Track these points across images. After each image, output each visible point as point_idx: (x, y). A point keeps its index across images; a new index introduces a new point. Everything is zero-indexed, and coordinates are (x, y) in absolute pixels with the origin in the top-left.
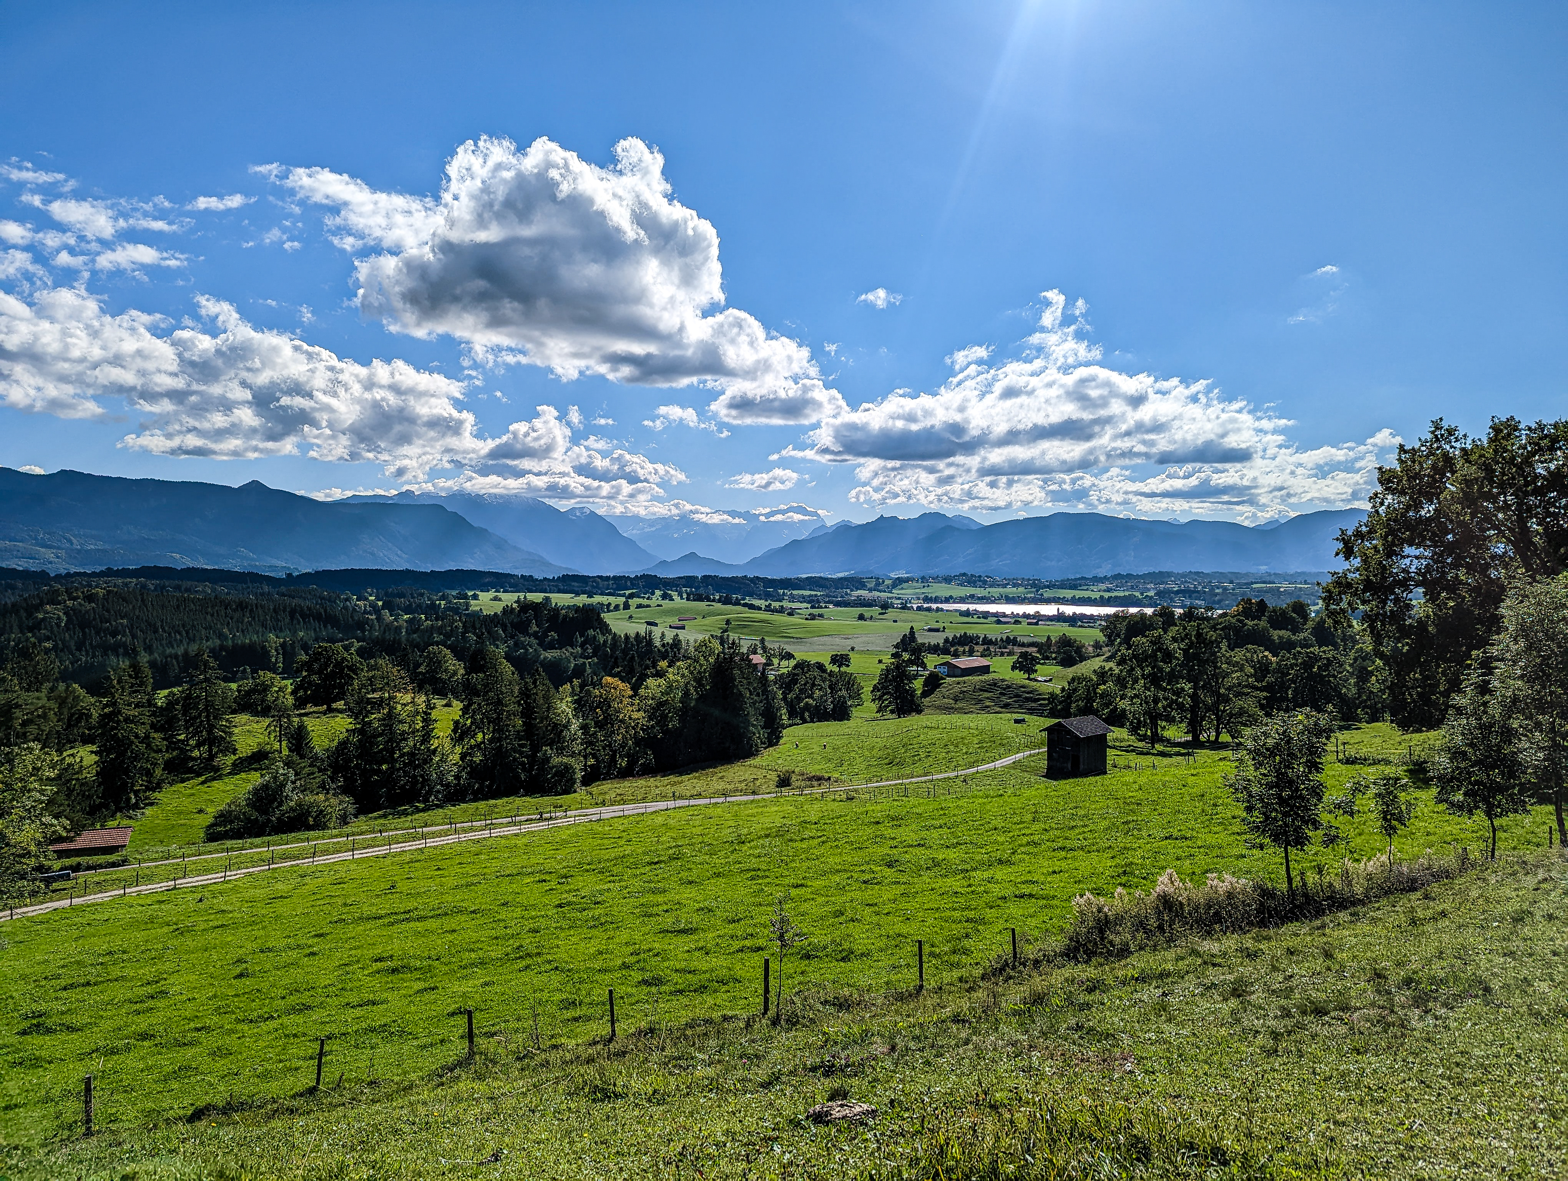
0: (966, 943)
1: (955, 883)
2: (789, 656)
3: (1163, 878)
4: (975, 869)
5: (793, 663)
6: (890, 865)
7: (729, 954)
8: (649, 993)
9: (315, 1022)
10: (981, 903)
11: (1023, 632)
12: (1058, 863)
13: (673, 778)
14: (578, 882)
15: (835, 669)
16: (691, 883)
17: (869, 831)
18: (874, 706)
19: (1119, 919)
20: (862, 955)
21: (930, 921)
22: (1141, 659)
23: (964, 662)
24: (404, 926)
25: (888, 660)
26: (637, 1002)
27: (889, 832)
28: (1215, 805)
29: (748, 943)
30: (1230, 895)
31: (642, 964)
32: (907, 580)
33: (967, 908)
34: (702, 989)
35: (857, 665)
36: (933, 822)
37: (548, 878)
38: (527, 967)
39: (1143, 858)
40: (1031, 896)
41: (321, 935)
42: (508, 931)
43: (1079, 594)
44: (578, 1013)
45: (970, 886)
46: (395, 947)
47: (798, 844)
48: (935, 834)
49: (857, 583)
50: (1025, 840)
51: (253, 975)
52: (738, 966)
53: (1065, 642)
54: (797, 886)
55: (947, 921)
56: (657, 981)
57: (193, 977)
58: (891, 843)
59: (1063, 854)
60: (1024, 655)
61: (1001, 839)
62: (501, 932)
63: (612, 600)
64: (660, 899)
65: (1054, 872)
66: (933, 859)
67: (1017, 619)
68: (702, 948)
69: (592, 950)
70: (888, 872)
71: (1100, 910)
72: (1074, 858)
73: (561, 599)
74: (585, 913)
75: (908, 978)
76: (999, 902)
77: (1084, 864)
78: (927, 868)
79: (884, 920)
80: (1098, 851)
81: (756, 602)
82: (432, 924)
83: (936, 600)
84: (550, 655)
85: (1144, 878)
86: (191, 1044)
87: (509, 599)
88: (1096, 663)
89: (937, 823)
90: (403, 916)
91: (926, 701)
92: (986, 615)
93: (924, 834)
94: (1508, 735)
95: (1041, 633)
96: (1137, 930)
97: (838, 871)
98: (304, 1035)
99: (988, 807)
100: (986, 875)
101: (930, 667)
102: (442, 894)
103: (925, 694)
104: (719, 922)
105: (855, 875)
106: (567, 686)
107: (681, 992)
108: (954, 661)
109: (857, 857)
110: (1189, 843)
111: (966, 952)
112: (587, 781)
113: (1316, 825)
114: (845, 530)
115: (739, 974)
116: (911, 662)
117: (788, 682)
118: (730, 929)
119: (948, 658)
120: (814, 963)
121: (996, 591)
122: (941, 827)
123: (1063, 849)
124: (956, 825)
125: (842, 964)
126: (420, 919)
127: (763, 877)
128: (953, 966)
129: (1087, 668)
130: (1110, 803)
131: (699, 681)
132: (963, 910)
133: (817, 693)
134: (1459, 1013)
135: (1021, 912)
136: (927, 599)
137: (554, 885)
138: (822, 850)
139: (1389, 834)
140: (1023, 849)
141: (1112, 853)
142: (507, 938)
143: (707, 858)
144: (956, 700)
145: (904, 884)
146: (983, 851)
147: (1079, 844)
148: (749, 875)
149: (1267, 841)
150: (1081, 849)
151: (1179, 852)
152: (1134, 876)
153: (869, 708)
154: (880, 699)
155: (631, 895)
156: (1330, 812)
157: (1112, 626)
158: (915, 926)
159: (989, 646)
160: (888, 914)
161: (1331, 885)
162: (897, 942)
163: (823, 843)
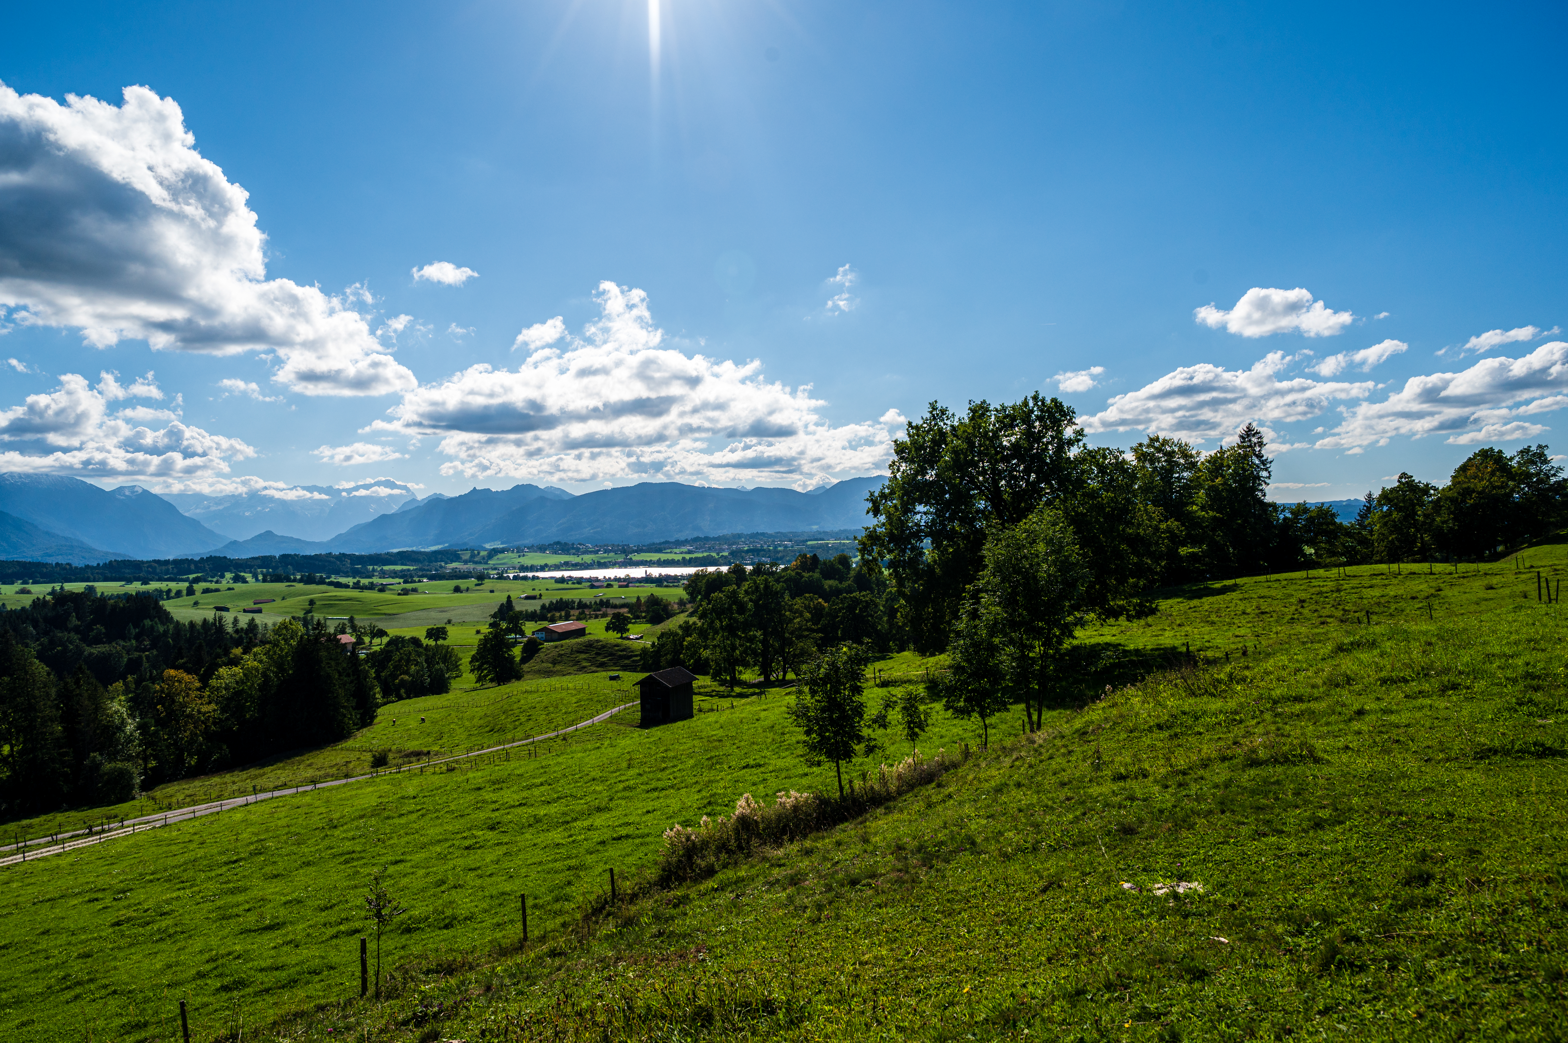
0: (568, 890)
1: (557, 836)
2: (382, 633)
3: (742, 802)
4: (575, 820)
5: (385, 640)
6: (492, 828)
7: (323, 942)
8: (228, 999)
10: (582, 850)
11: (614, 594)
12: (652, 803)
13: (253, 772)
14: (139, 894)
15: (432, 643)
16: (276, 876)
17: (471, 797)
18: (473, 677)
19: (705, 844)
20: (466, 919)
21: (533, 875)
22: (719, 612)
23: (561, 626)
25: (485, 629)
26: (216, 1011)
27: (490, 796)
28: (783, 734)
29: (342, 928)
30: (795, 808)
31: (220, 970)
32: (502, 551)
33: (570, 857)
34: (292, 983)
35: (455, 637)
36: (534, 781)
37: (100, 895)
38: (77, 997)
39: (725, 788)
40: (627, 836)
42: (52, 961)
43: (663, 557)
45: (571, 836)
47: (396, 821)
48: (536, 792)
49: (451, 555)
50: (621, 786)
52: (333, 953)
53: (653, 601)
54: (396, 862)
55: (549, 873)
56: (239, 984)
58: (493, 806)
59: (656, 794)
60: (616, 616)
61: (599, 788)
62: (43, 964)
63: (173, 586)
64: (240, 898)
65: (648, 812)
66: (535, 816)
67: (609, 583)
68: (291, 942)
69: (158, 966)
70: (490, 834)
71: (688, 839)
72: (666, 797)
73: (107, 588)
74: (149, 928)
75: (511, 933)
76: (600, 848)
77: (675, 800)
78: (530, 825)
79: (488, 881)
80: (686, 787)
81: (343, 580)
83: (532, 568)
84: (96, 650)
85: (726, 805)
87: (41, 590)
88: (681, 619)
89: (538, 781)
91: (526, 667)
92: (580, 581)
93: (525, 794)
94: (993, 650)
95: (631, 594)
96: (721, 852)
97: (439, 841)
99: (587, 760)
101: (528, 633)
103: (524, 660)
104: (309, 913)
106: (119, 685)
107: (267, 991)
108: (551, 626)
109: (459, 825)
110: (762, 769)
111: (568, 898)
112: (147, 786)
113: (860, 739)
114: (436, 504)
115: (334, 960)
116: (509, 631)
117: (380, 660)
118: (323, 917)
119: (545, 624)
120: (416, 936)
121: (588, 558)
122: (542, 784)
123: (655, 789)
124: (556, 780)
125: (445, 931)
127: (358, 859)
128: (556, 913)
129: (674, 624)
130: (696, 742)
131: (280, 667)
132: (565, 859)
133: (413, 669)
134: (953, 864)
135: (619, 853)
136: (523, 568)
137: (108, 902)
138: (422, 823)
139: (913, 740)
140: (619, 795)
141: (698, 787)
142: (48, 969)
143: (294, 848)
144: (554, 663)
145: (506, 844)
146: (583, 801)
147: (670, 783)
148: (342, 859)
149: (823, 758)
150: (672, 787)
151: (755, 778)
152: (718, 804)
153: (468, 678)
154: (479, 668)
155: (205, 899)
156: (869, 727)
157: (694, 584)
158: (518, 882)
159: (584, 609)
160: (491, 875)
161: (872, 788)
162: (501, 900)
163: (423, 816)
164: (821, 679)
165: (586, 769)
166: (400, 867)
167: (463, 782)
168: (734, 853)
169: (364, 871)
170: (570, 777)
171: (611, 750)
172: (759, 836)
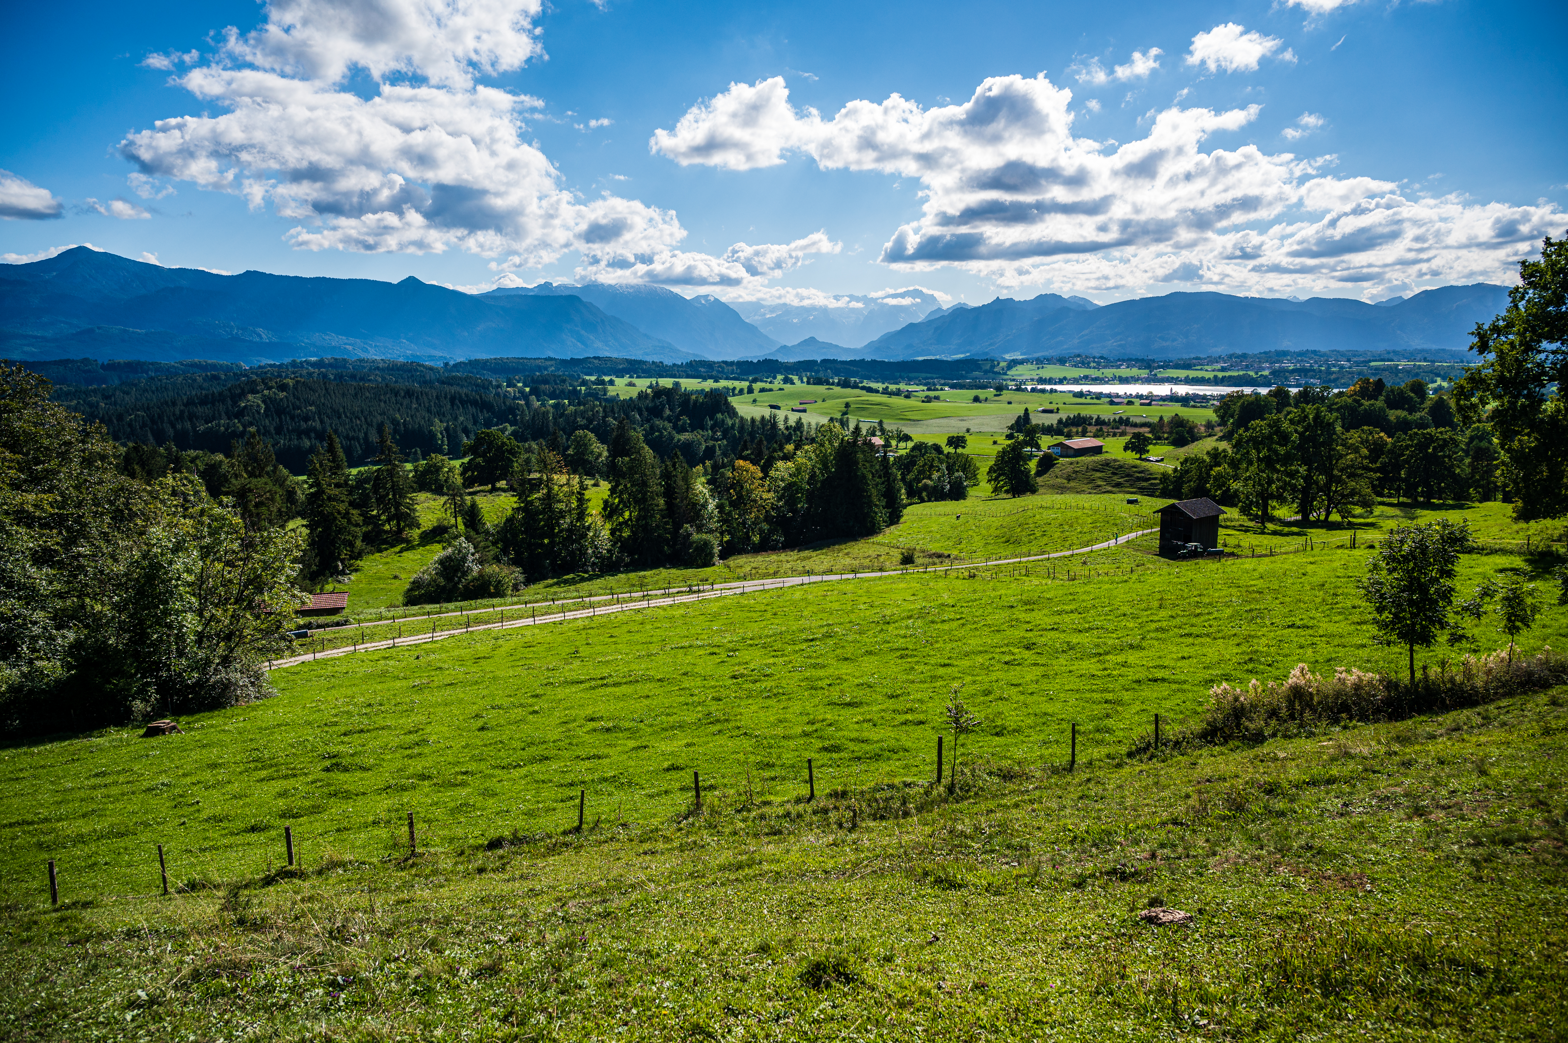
0: (1108, 722)
1: (1090, 666)
2: (907, 438)
3: (1296, 672)
4: (1107, 653)
5: (911, 444)
6: (1028, 648)
7: (895, 726)
8: (831, 759)
9: (555, 770)
10: (1118, 686)
11: (1136, 412)
12: (1186, 649)
13: (803, 553)
14: (744, 655)
15: (952, 450)
16: (846, 659)
17: (1005, 614)
18: (989, 487)
19: (1254, 707)
20: (1014, 731)
21: (1072, 702)
22: (1258, 442)
23: (1077, 442)
24: (602, 691)
25: (1003, 441)
27: (1022, 616)
28: (1335, 595)
29: (909, 717)
30: (1357, 687)
31: (819, 734)
32: (1021, 362)
33: (1106, 690)
34: (877, 757)
35: (973, 447)
36: (1065, 607)
37: (716, 650)
38: (720, 731)
39: (1268, 646)
40: (1163, 680)
41: (537, 696)
42: (695, 698)
43: (1193, 374)
44: (773, 774)
45: (1105, 669)
46: (601, 709)
47: (939, 626)
48: (1067, 618)
49: (973, 365)
50: (1154, 626)
51: (492, 729)
52: (904, 737)
53: (1178, 423)
54: (945, 665)
55: (1087, 702)
56: (836, 749)
57: (444, 729)
59: (1191, 640)
60: (1136, 436)
61: (1131, 625)
62: (690, 700)
63: (737, 384)
64: (821, 673)
65: (1183, 658)
66: (1068, 643)
67: (1129, 400)
68: (870, 720)
69: (772, 719)
70: (1027, 654)
71: (1236, 699)
72: (1202, 645)
73: (690, 384)
74: (758, 685)
75: (1061, 754)
76: (1135, 686)
77: (1212, 651)
78: (1063, 651)
79: (1030, 699)
80: (1224, 638)
81: (874, 386)
82: (624, 689)
83: (1050, 381)
84: (683, 437)
85: (1269, 665)
86: (463, 784)
87: (643, 384)
88: (1208, 443)
89: (1068, 608)
90: (600, 682)
91: (1039, 480)
92: (1099, 396)
93: (1057, 619)
95: (1153, 413)
96: (1270, 717)
97: (981, 652)
98: (551, 781)
99: (1115, 592)
100: (1120, 659)
101: (1044, 448)
102: (628, 662)
103: (1039, 474)
104: (880, 698)
105: (997, 656)
106: (701, 468)
107: (859, 759)
108: (1068, 442)
109: (997, 639)
110: (1311, 632)
111: (1108, 731)
112: (724, 556)
113: (1443, 625)
114: (960, 313)
115: (908, 744)
116: (1026, 443)
117: (905, 464)
118: (891, 704)
119: (1061, 439)
120: (972, 736)
121: (1109, 373)
122: (1072, 612)
123: (1190, 635)
124: (1086, 610)
125: (997, 738)
126: (615, 685)
127: (911, 656)
128: (1099, 743)
129: (1200, 448)
130: (1234, 591)
131: (824, 464)
132: (1102, 691)
133: (935, 475)
135: (1155, 695)
136: (1042, 381)
137: (723, 656)
138: (962, 632)
139: (1512, 634)
140: (1153, 635)
141: (1237, 641)
142: (695, 704)
143: (857, 636)
144: (1069, 479)
145: (1043, 665)
146: (1114, 636)
147: (1205, 631)
148: (898, 654)
149: (1394, 637)
150: (1208, 635)
151: (1302, 640)
152: (1260, 663)
153: (985, 487)
154: (996, 479)
155: (794, 669)
156: (1457, 613)
157: (1225, 406)
158: (1059, 705)
159: (1102, 427)
160: (1032, 694)
161: (1452, 680)
162: (1044, 720)
163: (963, 625)
164: (1402, 556)
165: (1117, 603)
166: (949, 670)
167: (995, 597)
168: (1285, 721)
169: (920, 668)
170: (1100, 609)
171: (1138, 585)
172: (1313, 710)
